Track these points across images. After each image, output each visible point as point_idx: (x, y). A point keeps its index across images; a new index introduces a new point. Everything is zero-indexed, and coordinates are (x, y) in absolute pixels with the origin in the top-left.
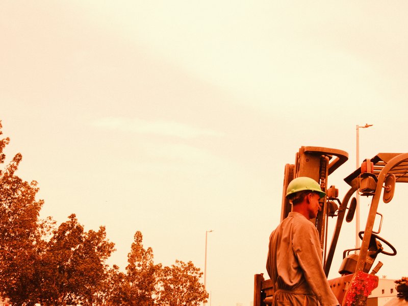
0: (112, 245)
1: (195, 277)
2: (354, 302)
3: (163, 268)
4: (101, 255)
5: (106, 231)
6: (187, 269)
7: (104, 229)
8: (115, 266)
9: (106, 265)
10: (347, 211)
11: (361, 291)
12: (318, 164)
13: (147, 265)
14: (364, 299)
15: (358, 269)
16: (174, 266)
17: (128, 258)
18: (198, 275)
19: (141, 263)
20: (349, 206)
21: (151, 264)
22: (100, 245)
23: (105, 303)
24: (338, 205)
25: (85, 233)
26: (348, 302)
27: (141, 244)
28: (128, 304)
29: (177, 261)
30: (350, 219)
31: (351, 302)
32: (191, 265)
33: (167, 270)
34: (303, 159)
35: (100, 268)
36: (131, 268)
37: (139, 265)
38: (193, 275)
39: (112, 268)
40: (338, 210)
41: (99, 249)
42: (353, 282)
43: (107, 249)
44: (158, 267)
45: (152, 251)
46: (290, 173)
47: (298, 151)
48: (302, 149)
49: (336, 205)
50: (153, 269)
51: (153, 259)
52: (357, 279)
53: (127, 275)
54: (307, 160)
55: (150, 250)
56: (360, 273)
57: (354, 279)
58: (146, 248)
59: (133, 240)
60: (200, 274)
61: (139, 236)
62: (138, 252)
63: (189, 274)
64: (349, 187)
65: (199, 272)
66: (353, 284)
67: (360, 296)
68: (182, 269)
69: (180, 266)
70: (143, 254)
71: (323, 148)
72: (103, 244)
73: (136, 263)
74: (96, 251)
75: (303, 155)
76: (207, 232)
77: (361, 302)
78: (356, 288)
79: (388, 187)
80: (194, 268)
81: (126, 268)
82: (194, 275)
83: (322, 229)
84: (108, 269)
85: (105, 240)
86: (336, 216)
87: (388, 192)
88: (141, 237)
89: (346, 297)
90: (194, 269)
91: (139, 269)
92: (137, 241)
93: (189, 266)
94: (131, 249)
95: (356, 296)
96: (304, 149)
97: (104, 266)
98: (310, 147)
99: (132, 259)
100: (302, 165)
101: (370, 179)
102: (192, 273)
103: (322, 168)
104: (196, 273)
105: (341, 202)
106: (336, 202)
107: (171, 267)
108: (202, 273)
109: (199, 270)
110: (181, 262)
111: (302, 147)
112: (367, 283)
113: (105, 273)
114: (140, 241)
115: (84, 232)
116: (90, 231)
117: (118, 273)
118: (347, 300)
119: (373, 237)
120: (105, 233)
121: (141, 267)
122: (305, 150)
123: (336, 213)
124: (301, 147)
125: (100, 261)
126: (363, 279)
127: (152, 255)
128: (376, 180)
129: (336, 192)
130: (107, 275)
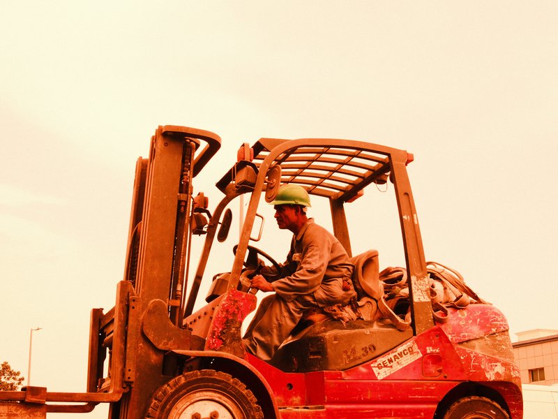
1: (12, 385)
2: (224, 329)
10: (219, 226)
11: (234, 314)
12: (180, 149)
14: (237, 325)
15: (230, 286)
18: (16, 382)
20: (221, 220)
24: (208, 219)
26: (216, 329)
30: (223, 237)
31: (220, 329)
32: (6, 367)
34: (160, 142)
38: (9, 382)
40: (207, 226)
42: (224, 302)
46: (142, 170)
47: (154, 134)
48: (160, 128)
49: (205, 218)
52: (229, 299)
54: (166, 145)
56: (232, 291)
57: (225, 298)
60: (20, 380)
63: (3, 380)
64: (223, 196)
65: (18, 377)
66: (224, 305)
67: (232, 321)
71: (188, 128)
75: (161, 137)
76: (32, 330)
77: (234, 329)
78: (227, 311)
79: (271, 182)
80: (11, 372)
82: (11, 381)
83: (184, 236)
86: (204, 233)
87: (272, 188)
89: (214, 322)
93: (4, 369)
95: (227, 321)
96: (162, 130)
98: (170, 126)
100: (158, 151)
101: (248, 169)
102: (8, 379)
103: (186, 156)
104: (14, 378)
105: (212, 215)
106: (205, 215)
108: (23, 379)
109: (18, 374)
111: (160, 127)
112: (242, 304)
118: (215, 326)
119: (254, 252)
122: (164, 131)
123: (205, 229)
124: (157, 128)
126: (236, 299)
128: (257, 172)
129: (205, 201)
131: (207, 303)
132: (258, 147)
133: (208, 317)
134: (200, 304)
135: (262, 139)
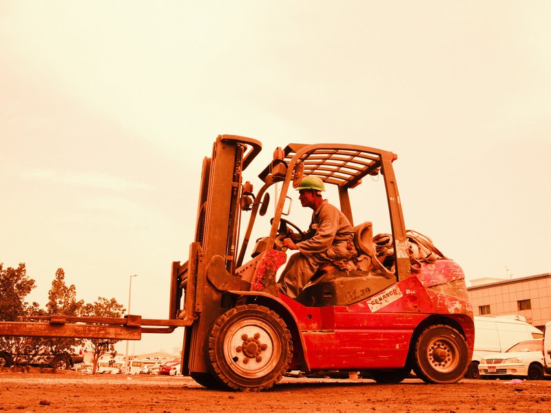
0: (32, 282)
1: (118, 314)
2: (264, 276)
3: (85, 305)
4: (20, 293)
5: (26, 268)
6: (110, 306)
7: (24, 266)
8: (35, 304)
9: (25, 303)
10: (260, 205)
11: (271, 266)
12: (233, 152)
13: (69, 302)
14: (273, 274)
15: (268, 247)
16: (96, 303)
17: (49, 295)
18: (121, 312)
19: (63, 301)
20: (262, 201)
21: (73, 302)
22: (19, 282)
23: (24, 342)
24: (253, 200)
25: (5, 271)
26: (258, 276)
27: (62, 281)
28: (49, 341)
29: (100, 298)
30: (263, 212)
31: (261, 276)
32: (114, 301)
33: (89, 307)
34: (219, 146)
35: (19, 305)
36: (52, 305)
37: (61, 303)
39: (32, 305)
40: (252, 204)
41: (19, 286)
42: (264, 258)
43: (27, 287)
44: (80, 303)
45: (75, 288)
46: (207, 165)
47: (215, 141)
48: (220, 137)
49: (251, 199)
50: (75, 306)
51: (75, 297)
52: (267, 255)
53: (47, 312)
54: (223, 148)
55: (73, 287)
56: (270, 250)
57: (265, 255)
58: (68, 285)
59: (54, 277)
61: (60, 273)
62: (59, 288)
63: (111, 310)
64: (263, 184)
65: (122, 309)
66: (264, 260)
67: (269, 270)
68: (105, 306)
69: (102, 303)
70: (65, 292)
71: (239, 137)
72: (23, 282)
73: (58, 301)
74: (15, 288)
75: (220, 143)
77: (271, 276)
78: (266, 264)
79: (297, 174)
81: (47, 305)
82: (117, 311)
84: (28, 306)
85: (24, 277)
86: (250, 209)
87: (297, 178)
88: (63, 274)
89: (257, 272)
90: (117, 306)
91: (60, 306)
92: (59, 278)
93: (112, 303)
94: (52, 286)
95: (266, 271)
97: (23, 303)
98: (226, 135)
99: (53, 296)
100: (218, 152)
101: (281, 165)
102: (115, 310)
103: (238, 156)
104: (119, 309)
105: (256, 197)
106: (251, 197)
107: (94, 305)
108: (125, 310)
109: (122, 306)
110: (104, 299)
112: (276, 259)
113: (24, 310)
114: (62, 278)
115: (3, 269)
116: (9, 269)
117: (38, 310)
118: (258, 274)
119: (284, 222)
120: (25, 270)
121: (63, 305)
122: (222, 138)
123: (251, 207)
124: (218, 136)
125: (19, 298)
126: (272, 255)
127: (75, 292)
128: (287, 167)
129: (251, 188)
130: (26, 313)
131: (252, 258)
132: (288, 150)
133: (253, 267)
134: (248, 258)
135: (291, 144)
